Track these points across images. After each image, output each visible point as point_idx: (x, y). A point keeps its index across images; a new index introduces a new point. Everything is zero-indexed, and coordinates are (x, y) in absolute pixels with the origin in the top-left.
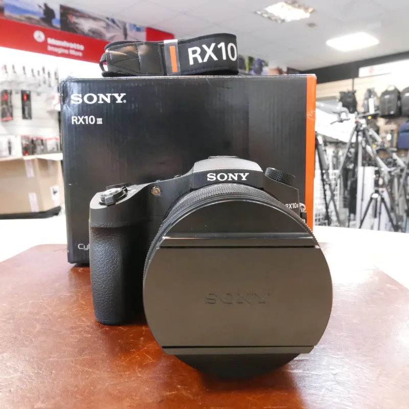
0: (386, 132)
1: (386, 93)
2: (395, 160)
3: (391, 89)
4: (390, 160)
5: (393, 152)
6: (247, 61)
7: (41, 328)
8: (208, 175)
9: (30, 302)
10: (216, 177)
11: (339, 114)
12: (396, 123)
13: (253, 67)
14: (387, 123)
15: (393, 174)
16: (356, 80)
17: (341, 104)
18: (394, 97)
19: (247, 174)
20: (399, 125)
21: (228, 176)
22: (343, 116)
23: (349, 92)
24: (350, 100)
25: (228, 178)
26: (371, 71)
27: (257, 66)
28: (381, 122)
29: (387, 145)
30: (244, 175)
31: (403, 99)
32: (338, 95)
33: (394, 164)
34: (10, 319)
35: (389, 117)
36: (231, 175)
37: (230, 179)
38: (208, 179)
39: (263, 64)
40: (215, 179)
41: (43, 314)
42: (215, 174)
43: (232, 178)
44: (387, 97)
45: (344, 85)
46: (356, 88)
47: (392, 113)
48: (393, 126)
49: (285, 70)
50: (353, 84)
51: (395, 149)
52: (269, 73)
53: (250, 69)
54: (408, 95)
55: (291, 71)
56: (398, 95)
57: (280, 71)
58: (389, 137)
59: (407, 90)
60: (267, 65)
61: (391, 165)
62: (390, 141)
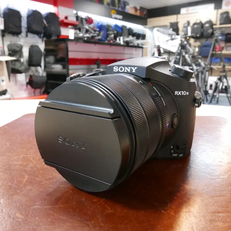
0: (194, 47)
1: (195, 24)
2: (200, 63)
3: (198, 21)
4: (197, 63)
5: (199, 58)
6: (117, 2)
7: (29, 178)
8: (114, 68)
9: (21, 156)
10: (118, 69)
11: (171, 35)
12: (200, 42)
13: (120, 6)
14: (195, 42)
15: (198, 70)
16: (179, 16)
17: (171, 29)
18: (200, 26)
19: (136, 68)
20: (201, 43)
21: (125, 69)
22: (173, 37)
23: (175, 23)
24: (175, 27)
25: (125, 70)
26: (187, 10)
27: (122, 5)
28: (192, 41)
29: (196, 54)
30: (134, 68)
31: (205, 28)
32: (168, 24)
33: (199, 65)
34: (8, 170)
35: (196, 38)
36: (126, 68)
37: (126, 71)
38: (114, 71)
39: (126, 4)
40: (117, 70)
41: (30, 166)
42: (117, 67)
43: (127, 70)
44: (196, 26)
45: (172, 19)
46: (179, 20)
47: (198, 35)
48: (198, 43)
49: (138, 8)
50: (177, 18)
51: (200, 57)
52: (129, 9)
53: (119, 7)
54: (207, 25)
55: (142, 9)
56: (202, 25)
57: (136, 9)
58: (197, 50)
59: (207, 23)
60: (128, 4)
61: (197, 66)
62: (198, 52)
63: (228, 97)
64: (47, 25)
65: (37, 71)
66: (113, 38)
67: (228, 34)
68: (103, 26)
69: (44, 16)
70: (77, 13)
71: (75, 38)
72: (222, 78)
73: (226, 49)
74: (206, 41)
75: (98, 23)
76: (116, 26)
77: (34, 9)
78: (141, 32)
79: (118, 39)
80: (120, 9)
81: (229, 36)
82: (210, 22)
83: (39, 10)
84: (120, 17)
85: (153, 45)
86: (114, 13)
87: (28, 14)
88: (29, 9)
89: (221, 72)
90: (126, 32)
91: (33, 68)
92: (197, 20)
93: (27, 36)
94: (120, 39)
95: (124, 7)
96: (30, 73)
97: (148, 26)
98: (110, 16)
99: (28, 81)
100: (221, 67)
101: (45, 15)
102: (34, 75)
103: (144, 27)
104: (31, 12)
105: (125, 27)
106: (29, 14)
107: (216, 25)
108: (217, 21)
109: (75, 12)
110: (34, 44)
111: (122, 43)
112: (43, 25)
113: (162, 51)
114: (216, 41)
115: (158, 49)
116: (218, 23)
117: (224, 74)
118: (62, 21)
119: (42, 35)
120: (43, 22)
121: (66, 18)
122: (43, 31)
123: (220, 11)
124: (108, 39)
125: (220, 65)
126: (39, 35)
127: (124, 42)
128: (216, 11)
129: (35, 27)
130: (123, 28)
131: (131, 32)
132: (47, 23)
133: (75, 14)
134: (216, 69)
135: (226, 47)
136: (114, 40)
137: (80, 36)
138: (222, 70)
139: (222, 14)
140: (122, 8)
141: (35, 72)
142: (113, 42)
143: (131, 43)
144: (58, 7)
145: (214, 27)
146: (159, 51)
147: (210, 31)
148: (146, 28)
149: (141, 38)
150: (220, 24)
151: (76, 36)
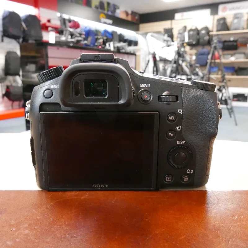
0: (191, 55)
1: (191, 30)
2: (198, 72)
3: (194, 28)
4: (195, 72)
5: (197, 67)
6: (106, 5)
11: (167, 41)
12: (196, 49)
13: (109, 9)
14: (191, 49)
16: (173, 21)
17: (166, 35)
18: (195, 33)
20: (197, 51)
23: (169, 29)
24: (169, 34)
26: (182, 16)
27: (112, 9)
28: (188, 48)
29: (193, 62)
31: (201, 34)
32: (162, 30)
33: (196, 74)
35: (192, 46)
39: (116, 7)
44: (191, 33)
45: (166, 24)
46: (173, 26)
47: (194, 43)
48: (194, 51)
49: (130, 12)
50: (171, 24)
51: (198, 65)
52: (120, 14)
53: (108, 11)
54: (203, 32)
55: (134, 13)
56: (198, 32)
57: (127, 14)
58: (194, 58)
59: (203, 29)
60: (118, 8)
61: (195, 75)
62: (195, 60)
63: (228, 109)
64: (26, 29)
65: (15, 81)
66: (102, 43)
67: (225, 41)
68: (91, 31)
69: (22, 18)
70: (61, 16)
71: (56, 42)
72: (221, 89)
73: (224, 57)
74: (203, 48)
75: (86, 28)
76: (106, 31)
77: (11, 10)
78: (133, 39)
79: (107, 44)
80: (110, 13)
81: (226, 44)
82: (206, 29)
83: (17, 11)
84: (110, 21)
85: (147, 52)
86: (103, 17)
87: (3, 16)
88: (4, 10)
89: (220, 82)
90: (116, 38)
91: (10, 78)
92: (193, 26)
93: (2, 41)
94: (109, 45)
95: (114, 11)
96: (7, 83)
97: (140, 32)
98: (99, 21)
99: (4, 92)
100: (219, 76)
101: (25, 18)
102: (11, 86)
103: (137, 33)
104: (8, 14)
105: (116, 33)
106: (5, 15)
107: (212, 31)
108: (213, 27)
109: (58, 14)
110: (11, 50)
111: (112, 49)
112: (22, 29)
113: (158, 59)
114: (215, 48)
115: (154, 56)
116: (215, 29)
117: (223, 84)
118: (44, 25)
119: (21, 40)
120: (21, 25)
121: (49, 21)
122: (22, 36)
123: (217, 17)
124: (96, 44)
125: (218, 74)
126: (17, 40)
127: (114, 48)
128: (212, 17)
129: (12, 31)
130: (113, 34)
131: (121, 39)
132: (27, 26)
133: (59, 17)
134: (215, 79)
135: (224, 55)
136: (103, 46)
137: (62, 40)
138: (221, 80)
139: (219, 20)
140: (112, 12)
141: (12, 82)
142: (102, 47)
143: (123, 49)
144: (38, 8)
145: (211, 33)
146: (154, 58)
147: (207, 38)
148: (138, 34)
149: (133, 45)
150: (217, 31)
151: (58, 40)
